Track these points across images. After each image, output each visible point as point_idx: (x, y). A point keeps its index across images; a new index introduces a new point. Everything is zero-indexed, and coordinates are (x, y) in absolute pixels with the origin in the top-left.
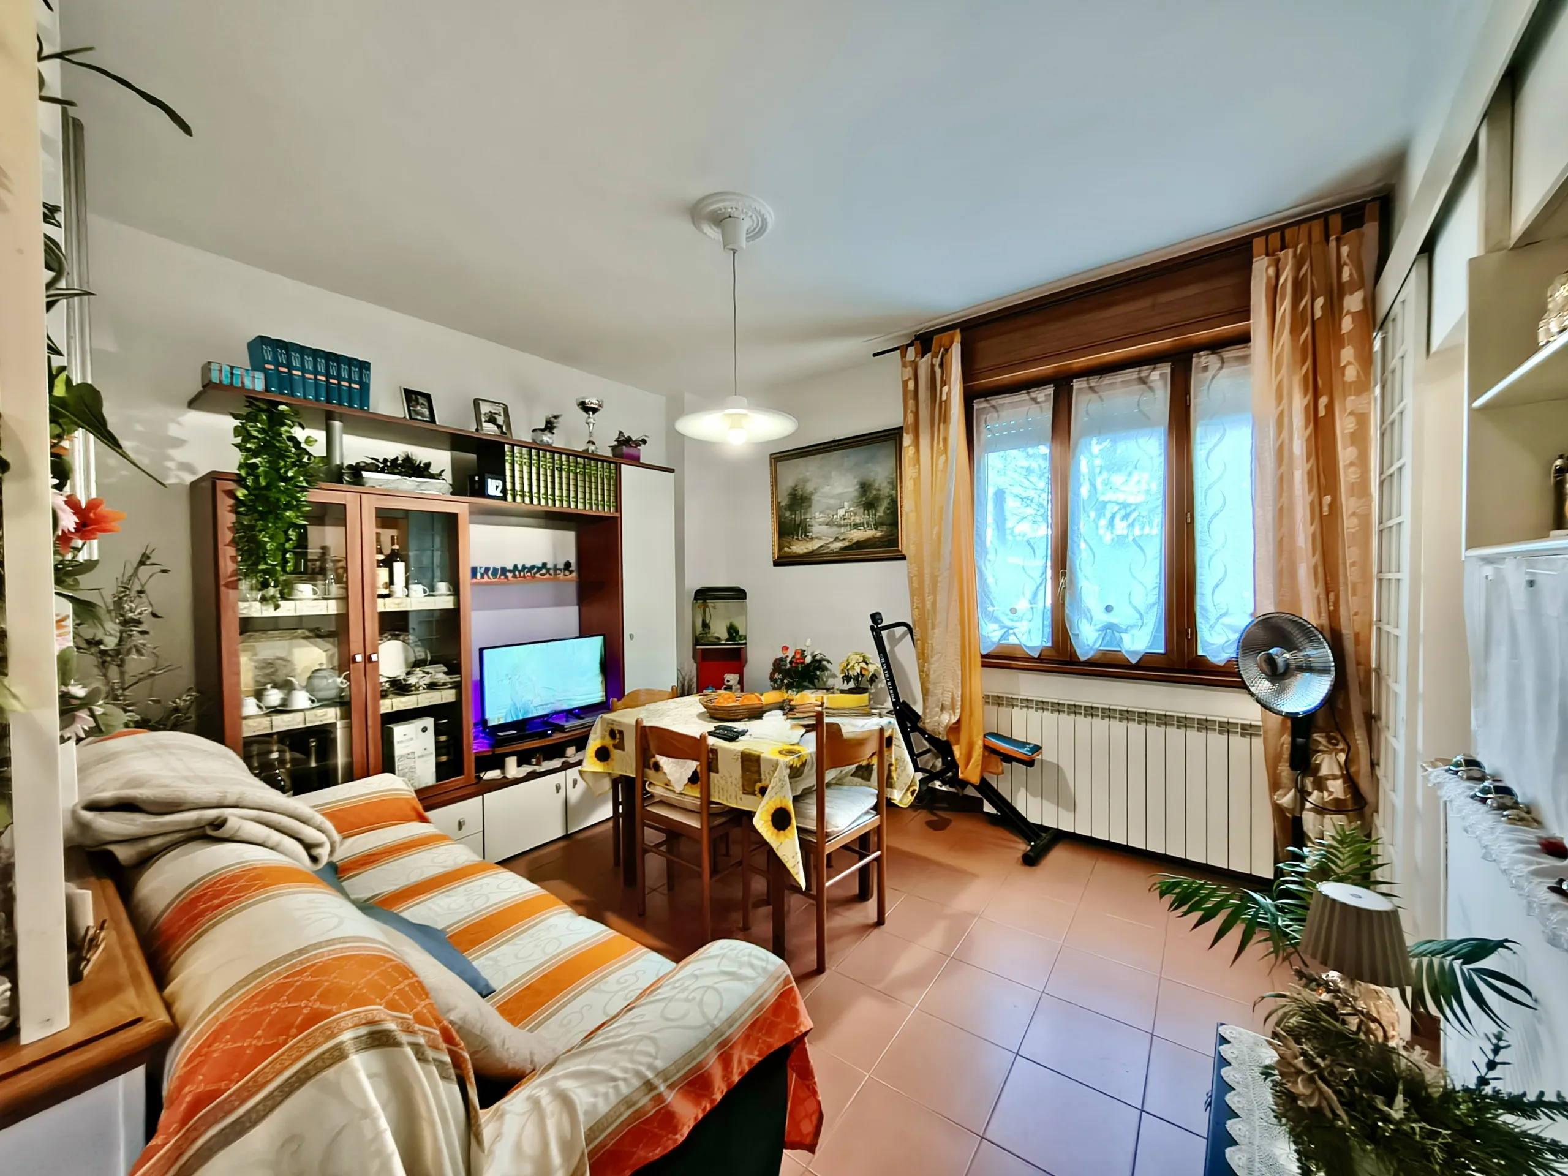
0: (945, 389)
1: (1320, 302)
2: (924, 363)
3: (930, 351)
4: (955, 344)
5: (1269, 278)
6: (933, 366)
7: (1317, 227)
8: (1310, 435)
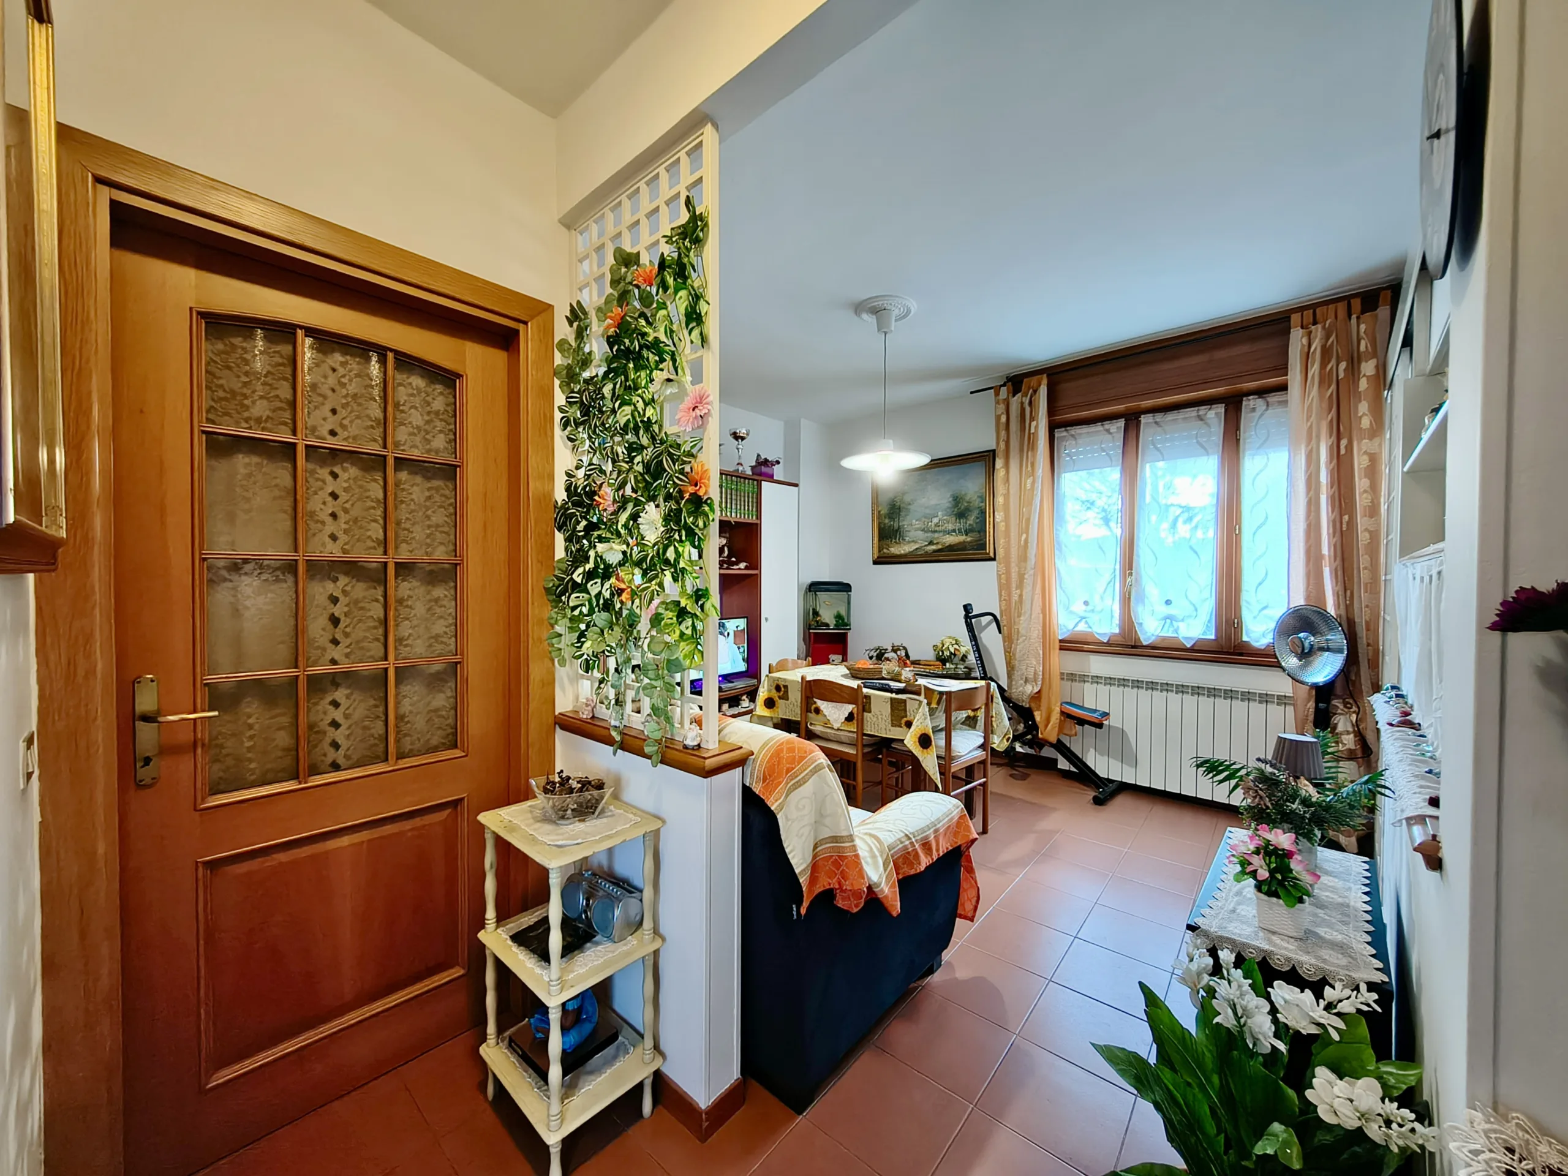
0: (1034, 424)
1: (1343, 365)
2: (1015, 401)
3: (1020, 391)
4: (1042, 386)
5: (1303, 345)
6: (1022, 403)
7: (1342, 307)
8: (1333, 469)
